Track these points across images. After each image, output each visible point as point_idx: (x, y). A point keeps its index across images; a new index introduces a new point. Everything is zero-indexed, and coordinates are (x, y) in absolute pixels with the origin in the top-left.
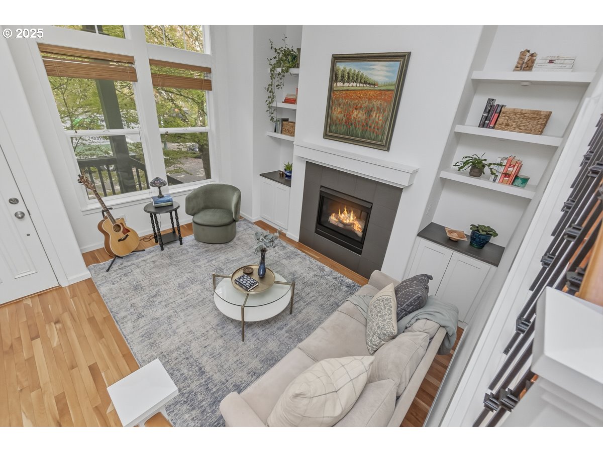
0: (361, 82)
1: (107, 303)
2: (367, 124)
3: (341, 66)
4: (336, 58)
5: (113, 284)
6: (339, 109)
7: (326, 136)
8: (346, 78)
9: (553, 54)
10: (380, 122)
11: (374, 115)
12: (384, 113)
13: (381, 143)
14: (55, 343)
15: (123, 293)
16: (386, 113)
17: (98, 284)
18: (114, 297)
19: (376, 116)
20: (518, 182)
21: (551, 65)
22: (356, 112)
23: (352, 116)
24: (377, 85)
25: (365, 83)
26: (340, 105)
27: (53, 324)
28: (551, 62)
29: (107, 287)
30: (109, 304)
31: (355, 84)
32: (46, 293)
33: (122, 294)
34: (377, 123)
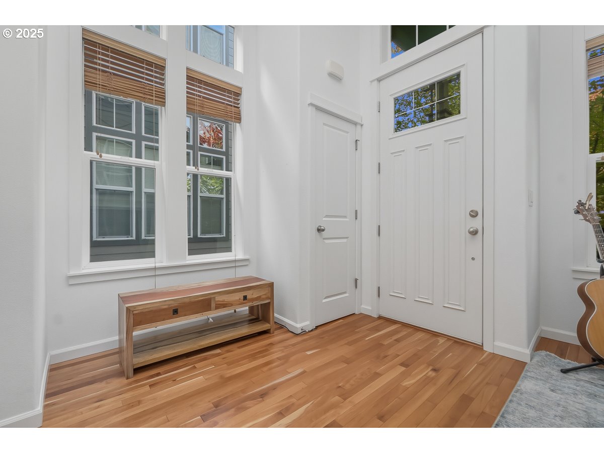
1: (511, 401)
5: (552, 390)
14: (407, 383)
15: (554, 412)
17: (529, 374)
18: (532, 404)
27: (431, 368)
29: (537, 387)
30: (514, 405)
32: (463, 344)
33: (552, 413)
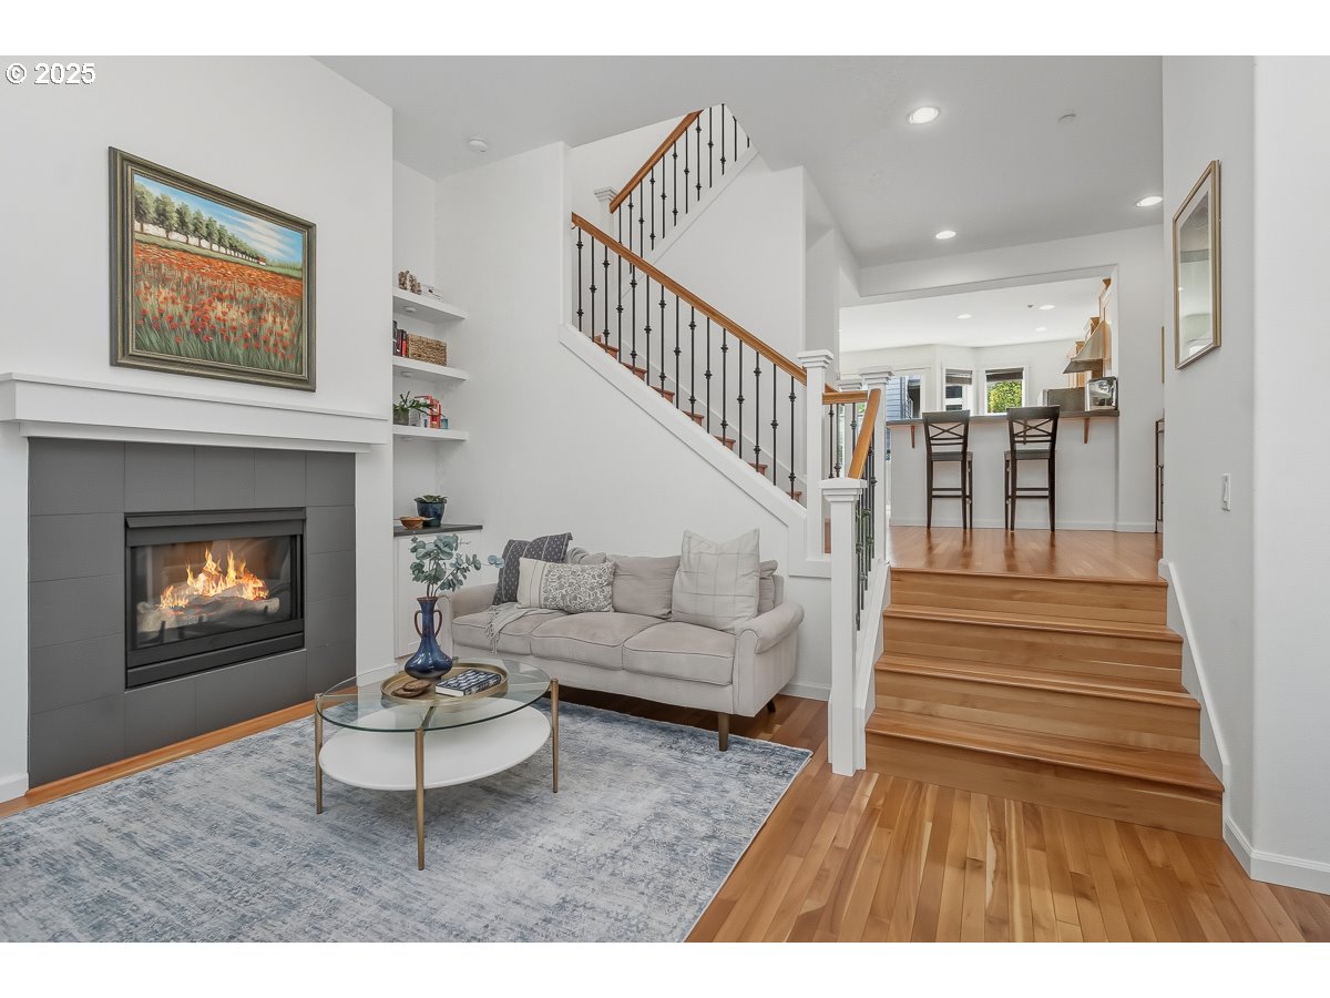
0: (220, 243)
2: (256, 336)
3: (151, 189)
4: (125, 163)
6: (165, 292)
7: (125, 359)
8: (174, 222)
10: (287, 335)
11: (270, 319)
12: (290, 317)
13: (298, 376)
16: (295, 318)
19: (274, 322)
21: (431, 294)
22: (220, 308)
23: (212, 314)
24: (264, 261)
25: (233, 248)
26: (164, 281)
28: (430, 291)
31: (205, 243)
34: (281, 336)
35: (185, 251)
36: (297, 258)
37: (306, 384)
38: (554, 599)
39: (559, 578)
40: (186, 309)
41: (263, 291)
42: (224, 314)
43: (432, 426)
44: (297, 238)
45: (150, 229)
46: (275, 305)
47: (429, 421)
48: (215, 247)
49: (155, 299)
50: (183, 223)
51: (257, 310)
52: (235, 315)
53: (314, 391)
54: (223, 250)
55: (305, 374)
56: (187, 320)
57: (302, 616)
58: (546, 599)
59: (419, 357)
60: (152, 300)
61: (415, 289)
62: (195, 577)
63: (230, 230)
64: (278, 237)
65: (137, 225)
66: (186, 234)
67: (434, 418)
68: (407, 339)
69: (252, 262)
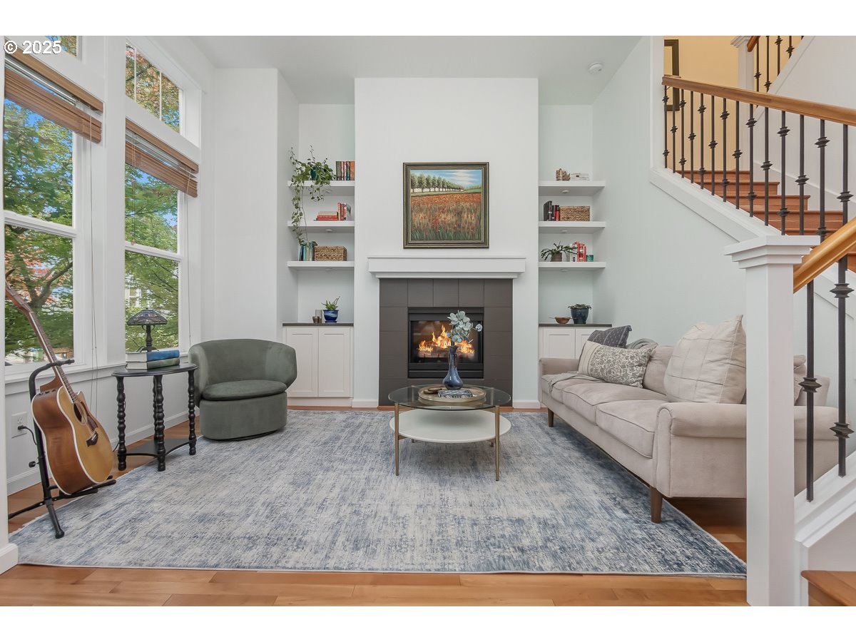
0: (443, 187)
2: (459, 226)
3: (416, 174)
4: (408, 167)
6: (422, 215)
7: (407, 245)
8: (425, 184)
9: (578, 172)
10: (474, 222)
11: (466, 216)
12: (475, 213)
13: (479, 241)
16: (478, 213)
19: (468, 217)
20: (589, 259)
21: (578, 178)
22: (443, 216)
23: (440, 220)
24: (463, 189)
25: (449, 187)
26: (421, 210)
28: (577, 176)
31: (437, 189)
34: (471, 223)
35: (429, 195)
36: (479, 182)
37: (484, 244)
38: (596, 370)
39: (602, 356)
40: (429, 220)
41: (462, 204)
42: (445, 219)
43: (579, 261)
44: (479, 173)
45: (417, 190)
46: (468, 209)
47: (576, 258)
48: (441, 190)
49: (419, 218)
50: (428, 183)
51: (459, 214)
52: (450, 218)
53: (488, 248)
54: (444, 190)
55: (483, 239)
56: (430, 225)
57: (483, 362)
58: (591, 370)
59: (568, 219)
60: (417, 219)
61: (566, 178)
62: (437, 338)
63: (448, 179)
64: (469, 175)
65: (411, 191)
66: (429, 188)
67: (580, 255)
68: (559, 210)
69: (457, 191)
